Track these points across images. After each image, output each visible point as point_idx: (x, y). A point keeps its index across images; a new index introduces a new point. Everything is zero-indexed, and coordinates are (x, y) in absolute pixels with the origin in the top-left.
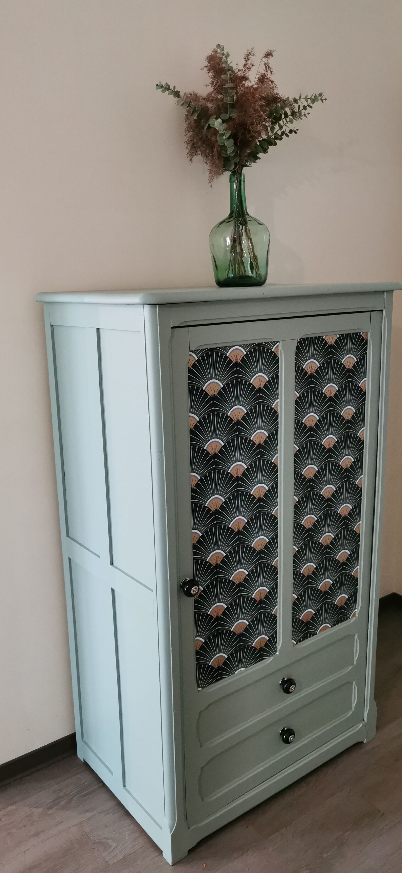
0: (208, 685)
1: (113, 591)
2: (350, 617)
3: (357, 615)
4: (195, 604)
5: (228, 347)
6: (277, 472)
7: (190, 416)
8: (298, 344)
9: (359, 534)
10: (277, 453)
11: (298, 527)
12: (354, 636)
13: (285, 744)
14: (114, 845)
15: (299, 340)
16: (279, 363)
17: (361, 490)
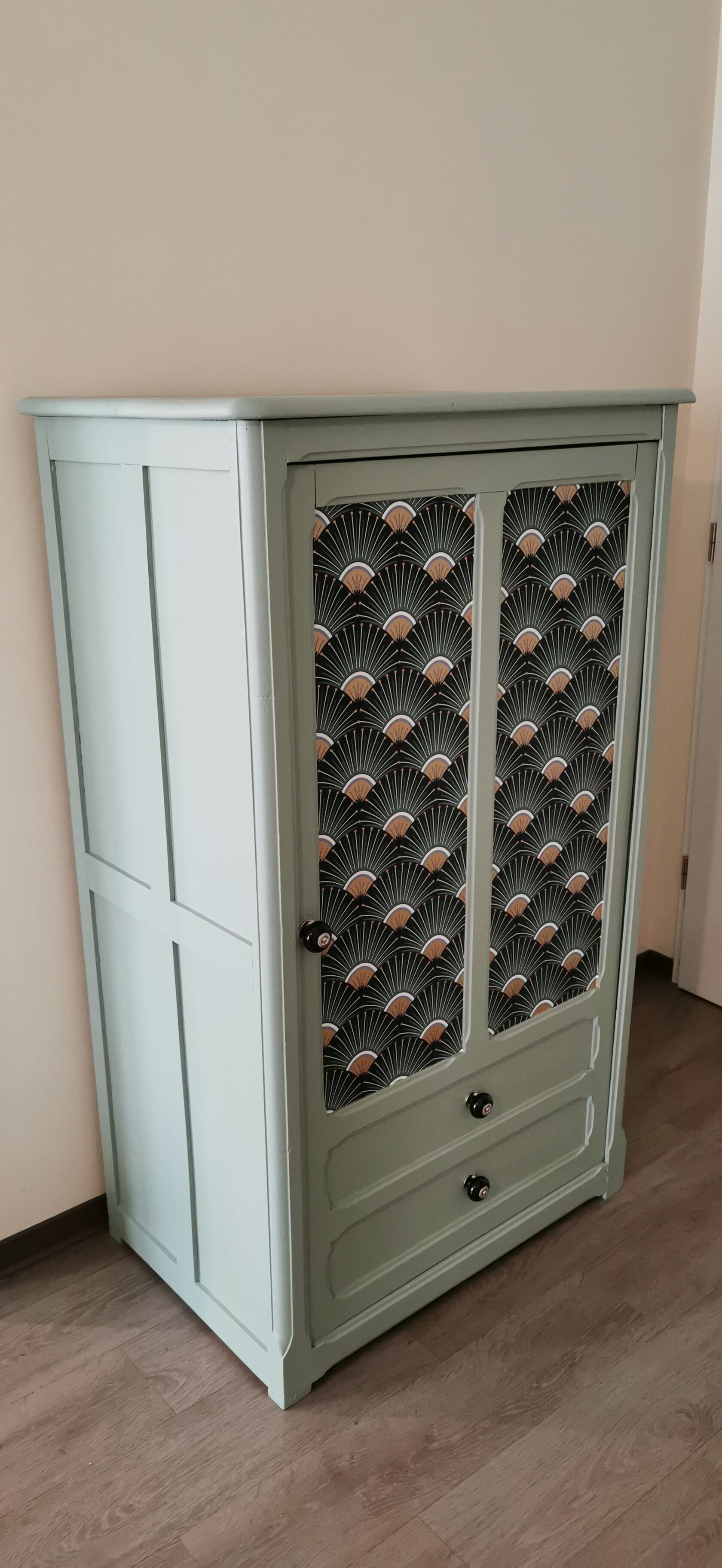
0: (344, 1105)
1: (175, 946)
2: (587, 989)
3: (598, 985)
4: (324, 966)
5: (385, 502)
6: (466, 733)
7: (316, 630)
8: (509, 500)
9: (606, 844)
10: (469, 700)
11: (501, 832)
12: (591, 1020)
13: (473, 1203)
14: (183, 1380)
15: (510, 493)
16: (474, 534)
17: (611, 767)
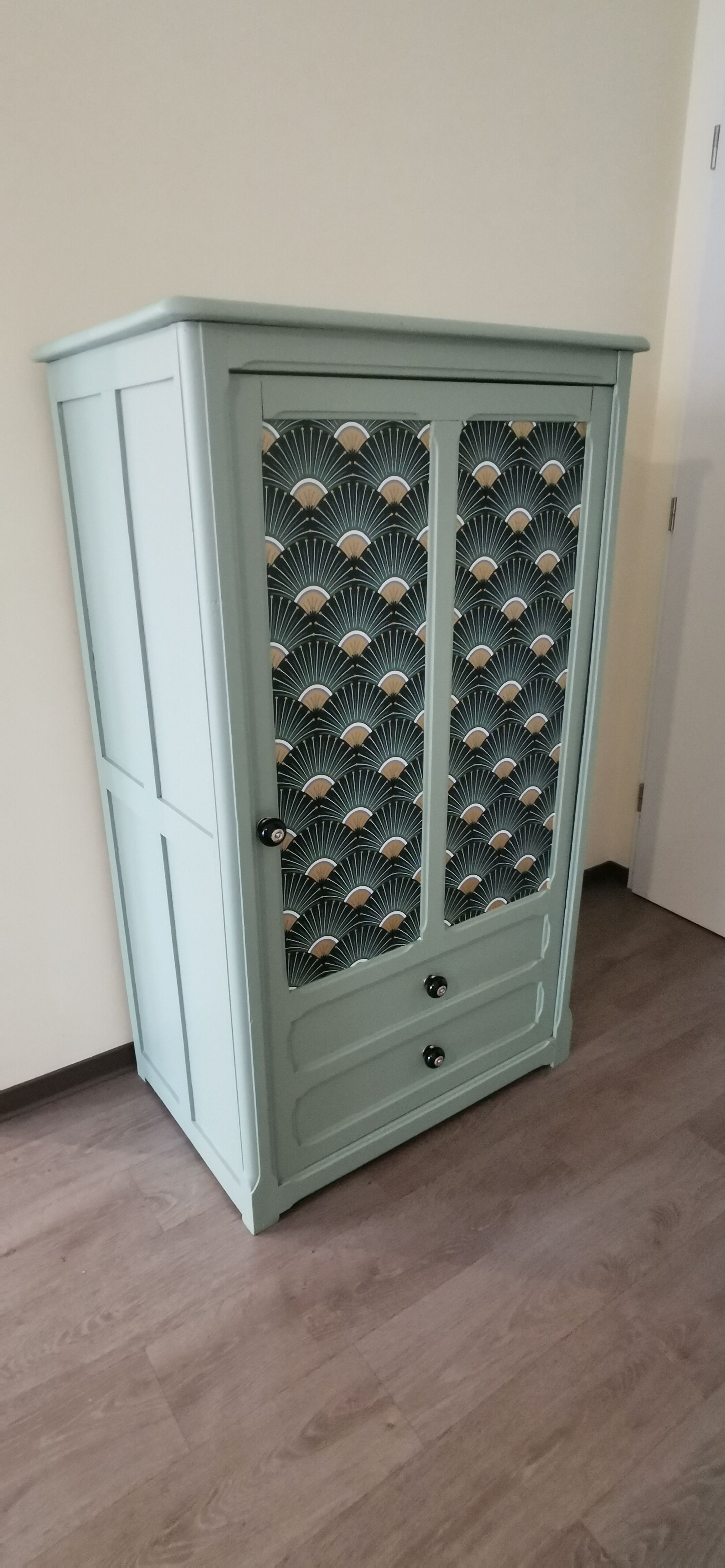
0: (307, 983)
1: (164, 839)
2: (539, 890)
3: (549, 887)
4: (283, 859)
5: (337, 420)
6: (423, 652)
7: (267, 541)
8: (464, 431)
9: (558, 763)
10: (425, 621)
11: (457, 746)
12: (543, 917)
13: (430, 1069)
14: (174, 1202)
15: (466, 424)
16: (429, 461)
17: (563, 693)
